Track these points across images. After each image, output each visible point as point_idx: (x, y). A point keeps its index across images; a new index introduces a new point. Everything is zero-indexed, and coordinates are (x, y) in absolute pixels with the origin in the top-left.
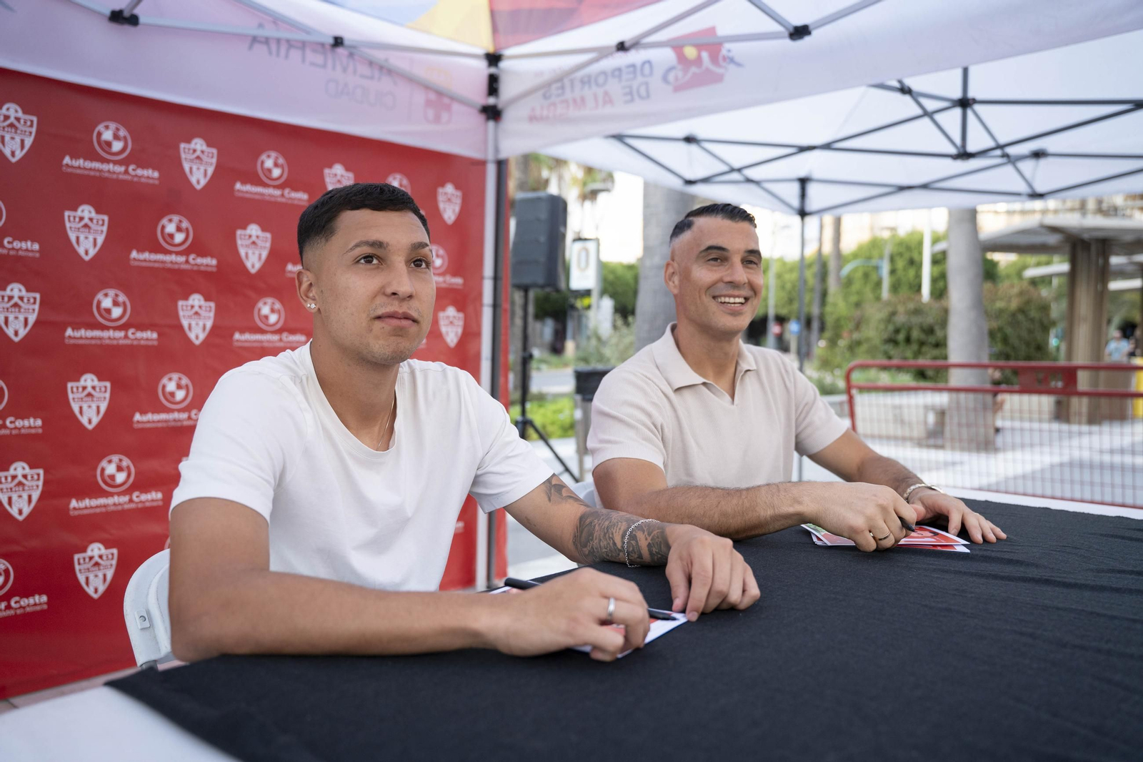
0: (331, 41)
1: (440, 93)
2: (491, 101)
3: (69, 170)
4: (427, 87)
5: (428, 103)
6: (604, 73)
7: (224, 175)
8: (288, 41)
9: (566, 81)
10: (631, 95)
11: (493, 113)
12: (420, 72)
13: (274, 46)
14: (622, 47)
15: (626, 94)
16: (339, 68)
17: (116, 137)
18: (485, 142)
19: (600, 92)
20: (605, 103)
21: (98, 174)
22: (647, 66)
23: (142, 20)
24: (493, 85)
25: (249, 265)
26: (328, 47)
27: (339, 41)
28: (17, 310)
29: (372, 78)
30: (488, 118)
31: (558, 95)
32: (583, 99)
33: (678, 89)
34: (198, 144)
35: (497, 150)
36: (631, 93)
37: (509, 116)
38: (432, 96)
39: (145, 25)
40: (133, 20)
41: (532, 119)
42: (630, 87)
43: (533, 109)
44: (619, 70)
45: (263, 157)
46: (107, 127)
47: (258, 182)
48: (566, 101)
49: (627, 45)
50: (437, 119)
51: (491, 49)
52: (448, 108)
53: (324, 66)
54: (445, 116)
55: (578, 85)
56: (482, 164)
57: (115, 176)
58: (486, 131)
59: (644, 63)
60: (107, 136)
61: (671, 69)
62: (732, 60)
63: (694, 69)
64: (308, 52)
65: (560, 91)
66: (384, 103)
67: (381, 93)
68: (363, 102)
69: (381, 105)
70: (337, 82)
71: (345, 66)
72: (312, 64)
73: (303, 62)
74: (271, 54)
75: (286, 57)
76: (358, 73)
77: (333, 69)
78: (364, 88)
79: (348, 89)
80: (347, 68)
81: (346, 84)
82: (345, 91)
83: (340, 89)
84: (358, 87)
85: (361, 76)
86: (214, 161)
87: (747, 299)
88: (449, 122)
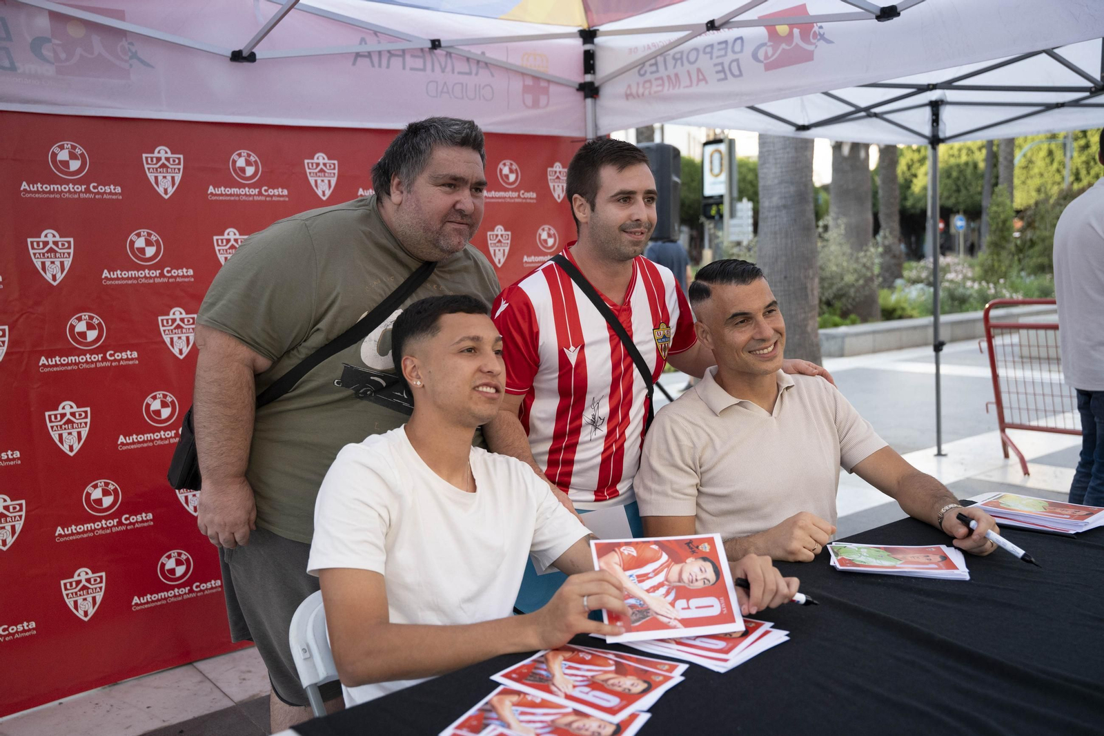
0: (429, 45)
1: (536, 78)
2: (588, 78)
3: (214, 198)
4: (523, 74)
5: (526, 89)
6: (696, 49)
7: (346, 183)
8: (389, 52)
9: (660, 59)
10: (724, 72)
11: (590, 91)
12: (516, 61)
13: (376, 59)
14: (711, 26)
15: (718, 72)
16: (437, 68)
17: (248, 163)
18: (585, 119)
19: (693, 68)
20: (699, 80)
21: (237, 198)
22: (739, 41)
23: (259, 56)
24: (589, 62)
26: (427, 50)
27: (437, 43)
28: (179, 330)
29: (470, 73)
30: (586, 97)
31: (652, 73)
32: (676, 75)
33: (770, 67)
34: (321, 158)
35: (596, 127)
36: (723, 71)
37: (606, 92)
38: (529, 82)
39: (262, 60)
40: (252, 58)
41: (628, 96)
42: (722, 64)
43: (629, 86)
44: (712, 46)
46: (240, 155)
48: (661, 78)
49: (717, 24)
50: (536, 104)
51: (585, 26)
52: (546, 91)
53: (424, 70)
55: (670, 63)
57: (251, 199)
58: (585, 107)
59: (736, 40)
60: (241, 163)
61: (764, 45)
62: (822, 37)
63: (784, 46)
64: (408, 58)
65: (654, 68)
66: (483, 96)
67: (480, 86)
68: (463, 98)
69: (480, 98)
70: (437, 82)
71: (443, 66)
72: (412, 69)
73: (404, 68)
74: (373, 66)
75: (388, 67)
76: (456, 70)
77: (433, 70)
78: (462, 84)
79: (447, 88)
80: (445, 67)
81: (445, 83)
82: (445, 90)
83: (440, 89)
84: (457, 83)
85: (459, 73)
86: (336, 171)
87: (775, 344)
88: (547, 104)
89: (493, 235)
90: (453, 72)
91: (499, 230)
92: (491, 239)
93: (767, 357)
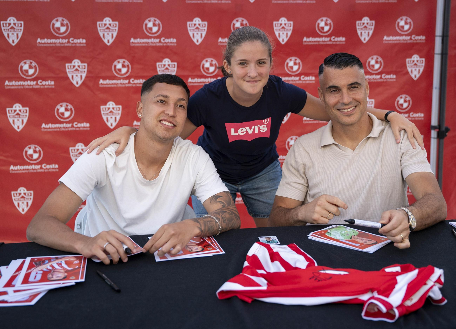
3: (189, 2)
21: (202, 2)
25: (281, 40)
57: (210, 2)
87: (356, 106)
89: (361, 23)
91: (366, 20)
92: (359, 25)
93: (346, 114)
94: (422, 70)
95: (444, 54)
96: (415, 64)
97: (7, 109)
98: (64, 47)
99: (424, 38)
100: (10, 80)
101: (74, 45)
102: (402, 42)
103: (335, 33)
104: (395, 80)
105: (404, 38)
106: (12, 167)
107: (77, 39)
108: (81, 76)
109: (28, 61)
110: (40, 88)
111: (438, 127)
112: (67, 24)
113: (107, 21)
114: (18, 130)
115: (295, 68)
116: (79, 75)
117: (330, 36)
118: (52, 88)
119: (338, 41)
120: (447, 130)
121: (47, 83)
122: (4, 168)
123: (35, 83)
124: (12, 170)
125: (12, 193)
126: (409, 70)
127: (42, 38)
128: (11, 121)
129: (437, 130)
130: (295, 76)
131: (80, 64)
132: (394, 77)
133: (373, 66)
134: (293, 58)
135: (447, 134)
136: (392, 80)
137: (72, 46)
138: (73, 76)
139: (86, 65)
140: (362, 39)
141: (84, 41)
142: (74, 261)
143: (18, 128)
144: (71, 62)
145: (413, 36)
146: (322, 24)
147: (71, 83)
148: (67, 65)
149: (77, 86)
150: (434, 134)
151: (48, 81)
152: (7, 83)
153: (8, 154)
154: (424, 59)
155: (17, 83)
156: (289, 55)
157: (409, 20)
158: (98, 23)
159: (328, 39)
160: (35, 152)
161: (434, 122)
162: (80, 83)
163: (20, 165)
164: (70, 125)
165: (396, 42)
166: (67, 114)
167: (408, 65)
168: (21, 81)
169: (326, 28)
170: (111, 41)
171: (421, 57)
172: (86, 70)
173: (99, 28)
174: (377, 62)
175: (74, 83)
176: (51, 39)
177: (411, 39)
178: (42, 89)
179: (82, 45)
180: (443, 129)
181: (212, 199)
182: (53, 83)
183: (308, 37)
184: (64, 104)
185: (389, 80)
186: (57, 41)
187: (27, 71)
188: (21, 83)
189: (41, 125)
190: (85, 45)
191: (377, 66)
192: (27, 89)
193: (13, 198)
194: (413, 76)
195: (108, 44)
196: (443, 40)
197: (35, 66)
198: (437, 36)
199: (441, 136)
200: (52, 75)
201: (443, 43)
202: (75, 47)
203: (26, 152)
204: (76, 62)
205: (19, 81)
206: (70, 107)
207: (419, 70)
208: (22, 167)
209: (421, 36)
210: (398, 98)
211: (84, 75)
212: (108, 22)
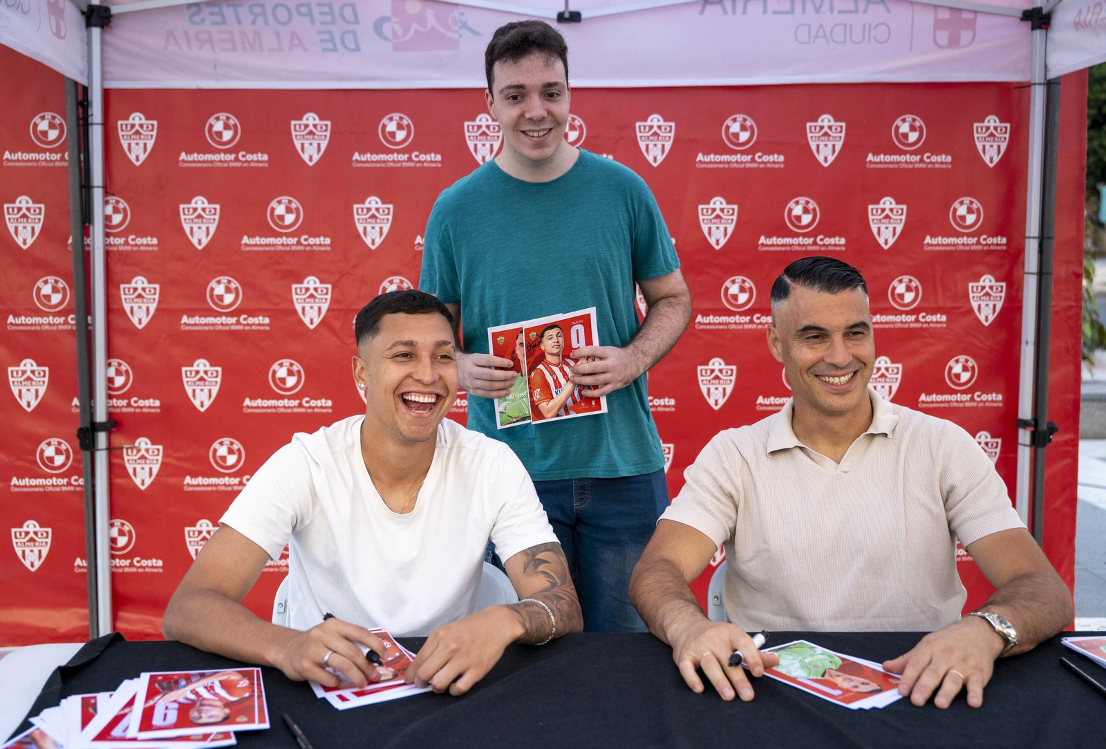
1: (956, 10)
4: (935, 6)
5: (939, 25)
7: (683, 148)
11: (1039, 19)
13: (729, 6)
16: (810, 8)
18: (1031, 57)
23: (584, 15)
25: (712, 241)
29: (856, 11)
30: (1033, 28)
34: (655, 120)
35: (1046, 67)
37: (1057, 20)
38: (944, 15)
39: (586, 19)
40: (576, 15)
41: (1079, 25)
45: (729, 122)
47: (721, 149)
50: (954, 42)
53: (792, 12)
54: (966, 36)
56: (1025, 87)
66: (875, 37)
67: (870, 25)
68: (845, 42)
69: (869, 41)
70: (809, 26)
71: (818, 5)
72: (775, 13)
73: (765, 12)
74: (725, 12)
75: (744, 12)
76: (835, 11)
77: (804, 11)
78: (845, 25)
79: (824, 32)
80: (821, 7)
81: (821, 25)
82: (821, 33)
83: (813, 33)
84: (837, 25)
85: (840, 12)
86: (672, 135)
87: (855, 372)
88: (973, 40)
89: (877, 209)
90: (831, 10)
91: (888, 203)
92: (874, 214)
93: (835, 390)
94: (999, 306)
95: (1041, 274)
96: (987, 294)
97: (184, 369)
98: (290, 252)
99: (1004, 240)
100: (191, 313)
101: (308, 249)
102: (961, 248)
103: (825, 227)
104: (945, 326)
105: (965, 240)
106: (188, 480)
107: (315, 237)
108: (320, 309)
109: (224, 279)
110: (244, 330)
111: (1033, 423)
112: (297, 209)
113: (373, 202)
114: (202, 410)
115: (743, 298)
116: (316, 307)
117: (813, 234)
118: (265, 331)
119: (830, 245)
120: (1052, 430)
121: (256, 320)
122: (173, 481)
123: (234, 320)
124: (188, 485)
125: (187, 529)
126: (975, 305)
127: (251, 236)
128: (189, 390)
129: (1033, 429)
130: (741, 314)
131: (318, 285)
132: (944, 318)
133: (901, 296)
134: (739, 279)
135: (1051, 437)
136: (939, 326)
137: (305, 251)
138: (303, 309)
139: (329, 286)
140: (881, 241)
141: (328, 241)
142: (237, 682)
143: (202, 405)
144: (301, 282)
145: (985, 236)
146: (797, 211)
147: (302, 323)
148: (294, 286)
149: (312, 327)
150: (1024, 436)
151: (258, 316)
152: (185, 319)
153: (181, 455)
154: (1004, 284)
155: (204, 320)
156: (731, 271)
157: (976, 205)
158: (355, 206)
159: (810, 241)
160: (231, 451)
161: (1025, 410)
162: (317, 321)
163: (203, 477)
164: (296, 403)
165: (949, 248)
166: (291, 381)
167: (971, 295)
168: (211, 316)
169: (806, 219)
170: (378, 241)
171: (997, 280)
172: (329, 297)
173: (356, 217)
174: (909, 289)
175: (307, 321)
176: (266, 236)
177: (978, 243)
178: (248, 331)
179: (323, 249)
180: (1043, 427)
181: (528, 566)
182: (267, 321)
183: (768, 236)
184: (286, 362)
185: (932, 325)
186: (278, 241)
187: (221, 298)
188: (211, 320)
189: (243, 401)
190: (329, 249)
191: (909, 297)
192: (220, 331)
193: (188, 539)
194: (982, 318)
195: (373, 248)
196: (1041, 245)
197: (236, 289)
198: (1029, 238)
199: (1038, 441)
200: (266, 305)
201: (1041, 251)
202: (309, 251)
203: (215, 451)
204: (311, 282)
205: (205, 317)
206: (297, 367)
207: (995, 306)
208: (206, 481)
209: (999, 238)
210: (952, 363)
211: (325, 307)
212: (373, 206)
